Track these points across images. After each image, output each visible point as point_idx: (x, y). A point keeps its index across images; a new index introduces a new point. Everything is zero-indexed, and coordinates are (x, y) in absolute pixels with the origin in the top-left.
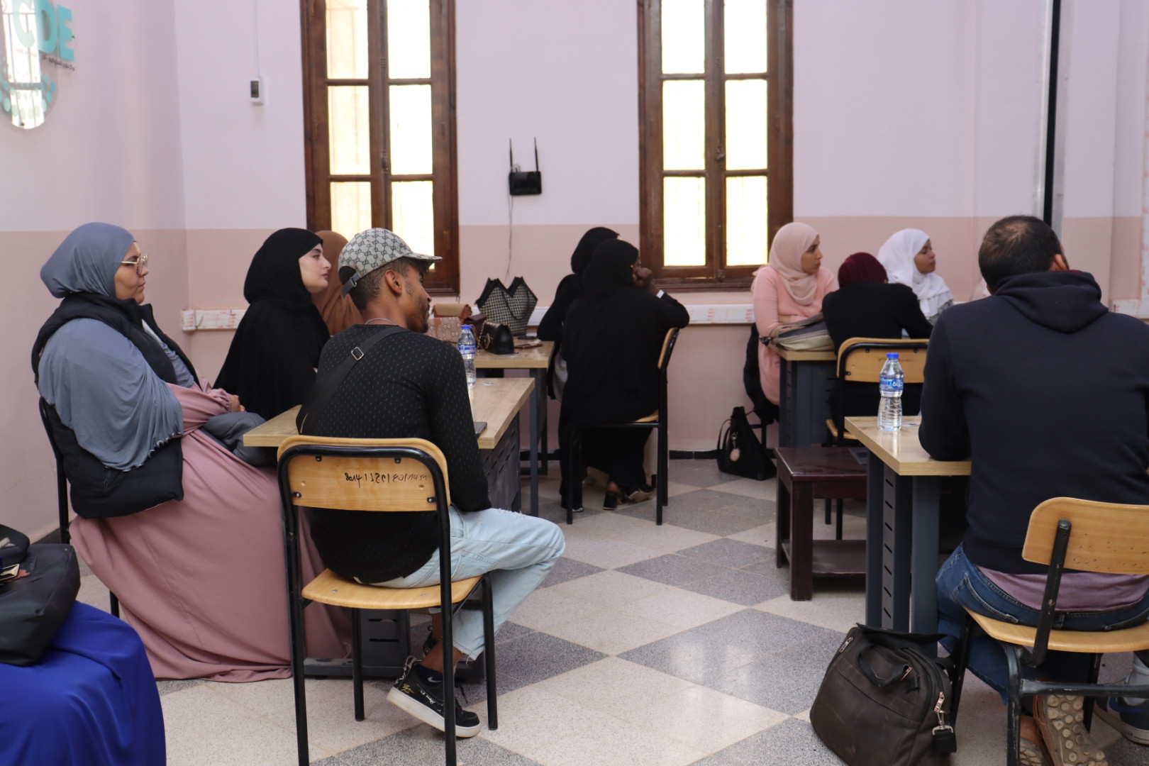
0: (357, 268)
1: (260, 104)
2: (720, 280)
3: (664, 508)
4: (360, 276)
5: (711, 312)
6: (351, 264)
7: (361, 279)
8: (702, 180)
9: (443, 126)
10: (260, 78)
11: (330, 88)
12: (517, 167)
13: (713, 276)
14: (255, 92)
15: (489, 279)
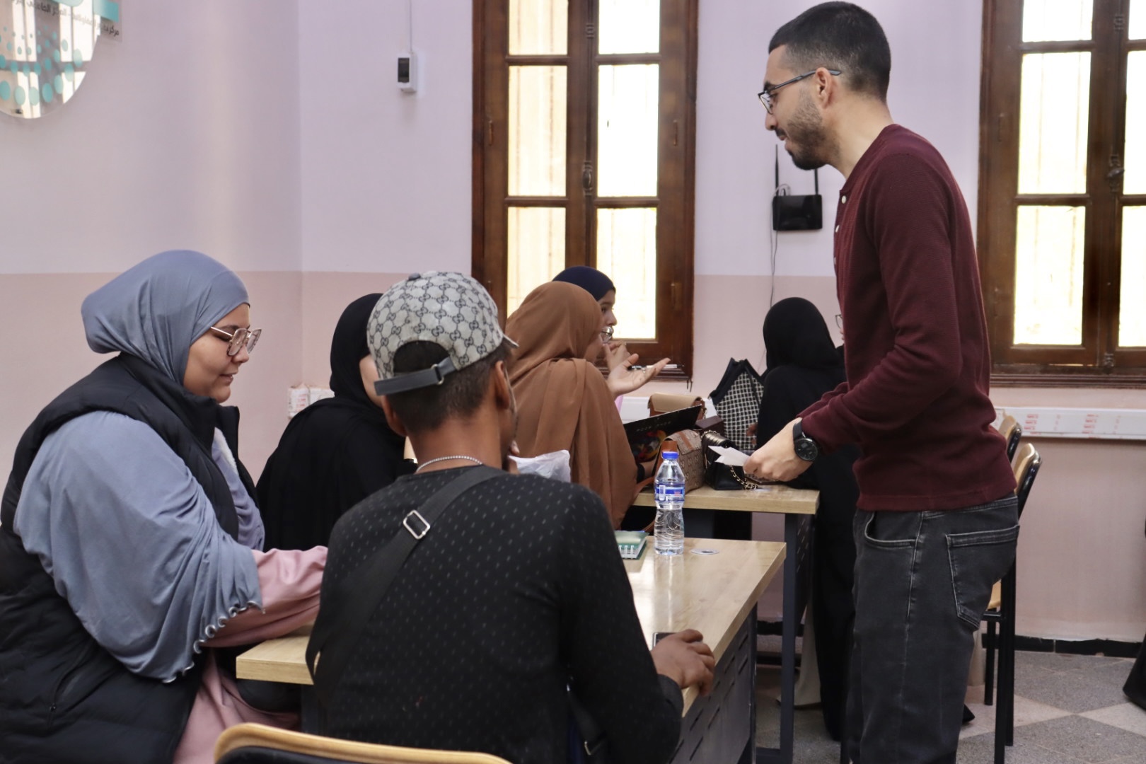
0: (453, 349)
1: (411, 92)
2: (1108, 370)
3: (1007, 748)
4: (457, 366)
5: (1090, 419)
6: (443, 340)
7: (456, 371)
8: (1081, 210)
9: (676, 126)
10: (412, 53)
11: (513, 70)
12: (785, 187)
13: (1094, 363)
14: (404, 71)
15: (732, 360)
